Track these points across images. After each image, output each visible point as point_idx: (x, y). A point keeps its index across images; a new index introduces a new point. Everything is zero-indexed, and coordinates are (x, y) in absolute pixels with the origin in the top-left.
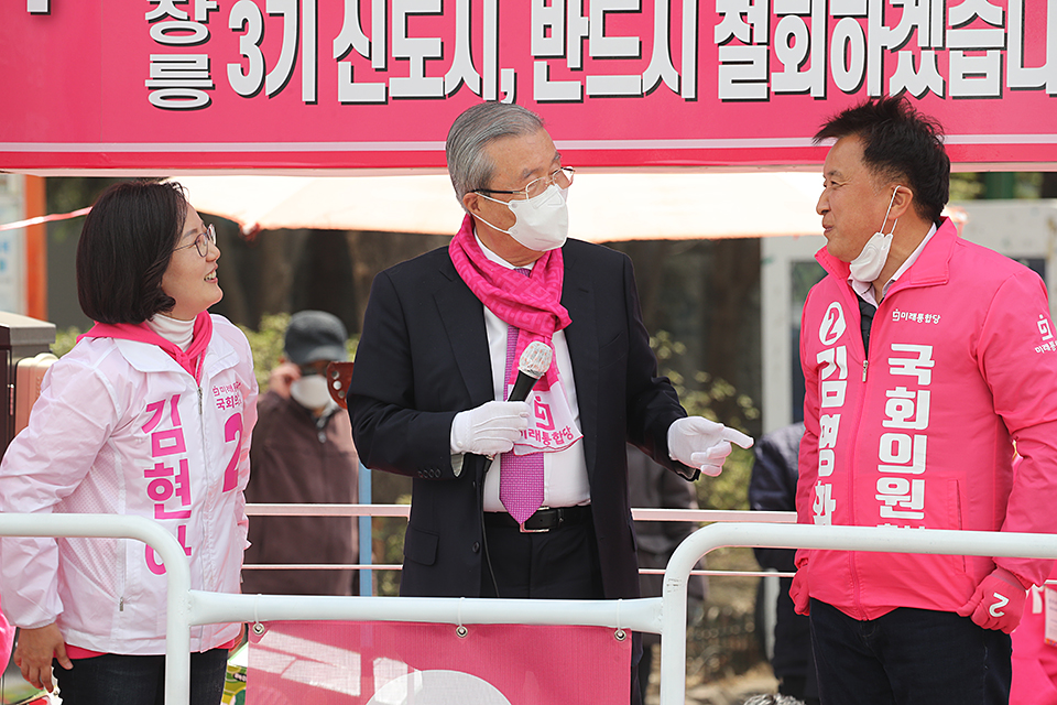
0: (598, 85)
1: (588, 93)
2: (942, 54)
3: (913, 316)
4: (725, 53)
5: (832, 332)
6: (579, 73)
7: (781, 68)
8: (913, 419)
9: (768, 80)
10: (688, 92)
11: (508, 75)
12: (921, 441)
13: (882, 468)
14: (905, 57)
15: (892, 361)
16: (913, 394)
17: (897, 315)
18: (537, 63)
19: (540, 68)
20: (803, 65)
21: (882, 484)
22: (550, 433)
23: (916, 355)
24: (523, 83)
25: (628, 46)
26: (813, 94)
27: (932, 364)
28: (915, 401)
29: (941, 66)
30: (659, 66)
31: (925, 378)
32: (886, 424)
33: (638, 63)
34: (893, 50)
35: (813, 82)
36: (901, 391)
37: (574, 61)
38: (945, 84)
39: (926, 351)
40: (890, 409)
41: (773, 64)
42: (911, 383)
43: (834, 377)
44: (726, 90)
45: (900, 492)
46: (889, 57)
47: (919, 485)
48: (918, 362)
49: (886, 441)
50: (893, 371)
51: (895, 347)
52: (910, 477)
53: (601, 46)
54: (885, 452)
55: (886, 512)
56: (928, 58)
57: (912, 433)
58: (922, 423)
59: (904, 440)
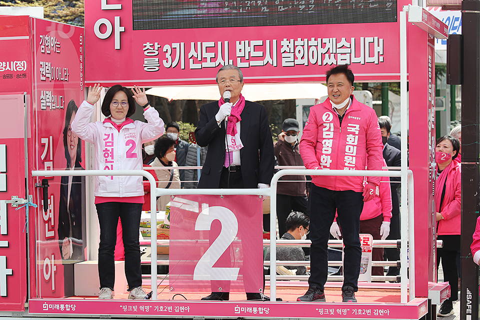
0: (253, 63)
1: (251, 65)
2: (336, 54)
3: (354, 117)
4: (284, 55)
5: (328, 119)
6: (248, 60)
7: (297, 59)
8: (354, 142)
9: (294, 61)
10: (275, 65)
11: (231, 61)
12: (355, 147)
13: (346, 154)
14: (327, 55)
15: (348, 128)
16: (354, 136)
17: (349, 117)
18: (238, 58)
19: (239, 59)
20: (302, 58)
21: (346, 158)
22: (235, 146)
23: (355, 127)
24: (235, 63)
25: (260, 54)
26: (305, 65)
27: (359, 129)
28: (354, 138)
29: (336, 57)
30: (268, 58)
31: (357, 133)
32: (347, 143)
33: (262, 58)
34: (324, 54)
35: (305, 62)
36: (351, 135)
37: (247, 58)
38: (337, 62)
39: (358, 126)
40: (348, 139)
41: (295, 58)
42: (354, 134)
43: (329, 130)
44: (284, 64)
45: (350, 160)
46: (323, 55)
47: (354, 158)
48: (356, 129)
49: (347, 147)
50: (348, 130)
51: (349, 125)
52: (352, 156)
53: (253, 54)
54: (347, 150)
55: (346, 164)
56: (332, 55)
57: (353, 146)
58: (356, 143)
59: (352, 147)
